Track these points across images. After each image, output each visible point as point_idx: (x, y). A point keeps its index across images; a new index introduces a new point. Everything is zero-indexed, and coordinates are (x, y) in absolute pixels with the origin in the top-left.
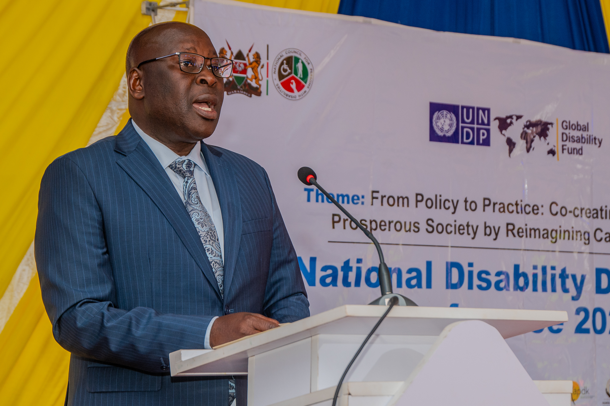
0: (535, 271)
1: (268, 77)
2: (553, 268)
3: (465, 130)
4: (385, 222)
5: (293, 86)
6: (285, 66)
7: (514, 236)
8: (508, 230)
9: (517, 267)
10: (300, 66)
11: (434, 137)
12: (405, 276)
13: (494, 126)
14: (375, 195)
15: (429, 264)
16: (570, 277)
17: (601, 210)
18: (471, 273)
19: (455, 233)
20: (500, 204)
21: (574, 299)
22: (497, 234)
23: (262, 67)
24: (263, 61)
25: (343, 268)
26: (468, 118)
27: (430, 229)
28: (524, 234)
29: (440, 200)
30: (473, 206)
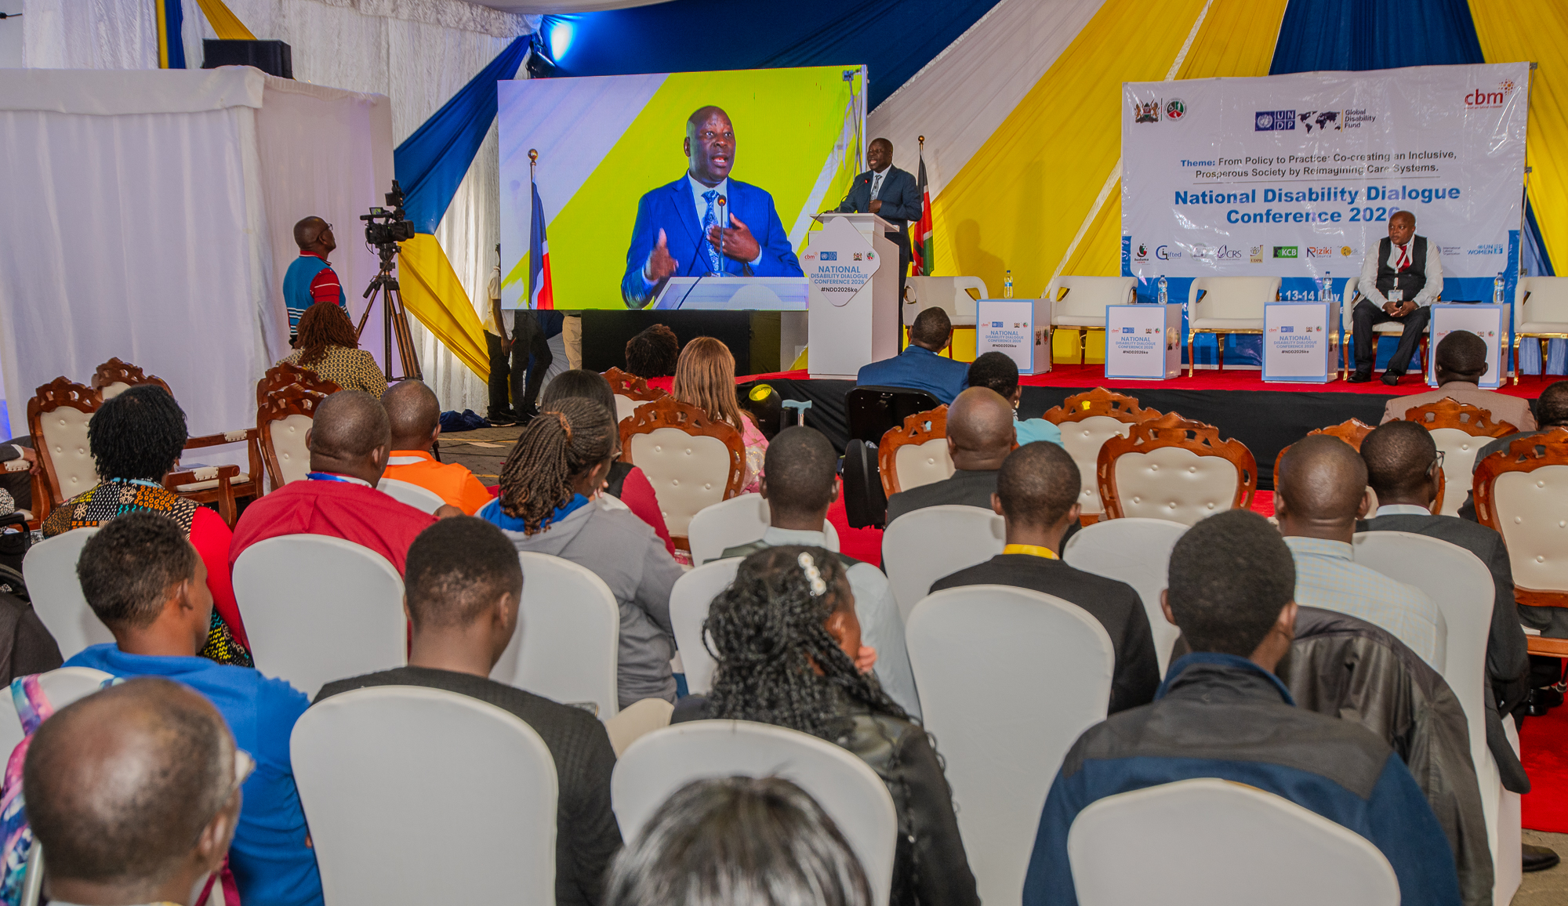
0: (1323, 191)
2: (1336, 188)
3: (1278, 123)
4: (1226, 173)
5: (1175, 115)
6: (1171, 107)
7: (1309, 173)
8: (1304, 171)
9: (1310, 190)
10: (1179, 105)
11: (1258, 128)
12: (1239, 198)
14: (1222, 160)
15: (1254, 192)
16: (1347, 193)
17: (1373, 155)
18: (1280, 195)
19: (1271, 175)
20: (1301, 158)
21: (1349, 203)
22: (1298, 174)
23: (1159, 108)
24: (1159, 106)
26: (1280, 116)
27: (1255, 174)
28: (1316, 172)
29: (1261, 160)
30: (1283, 161)
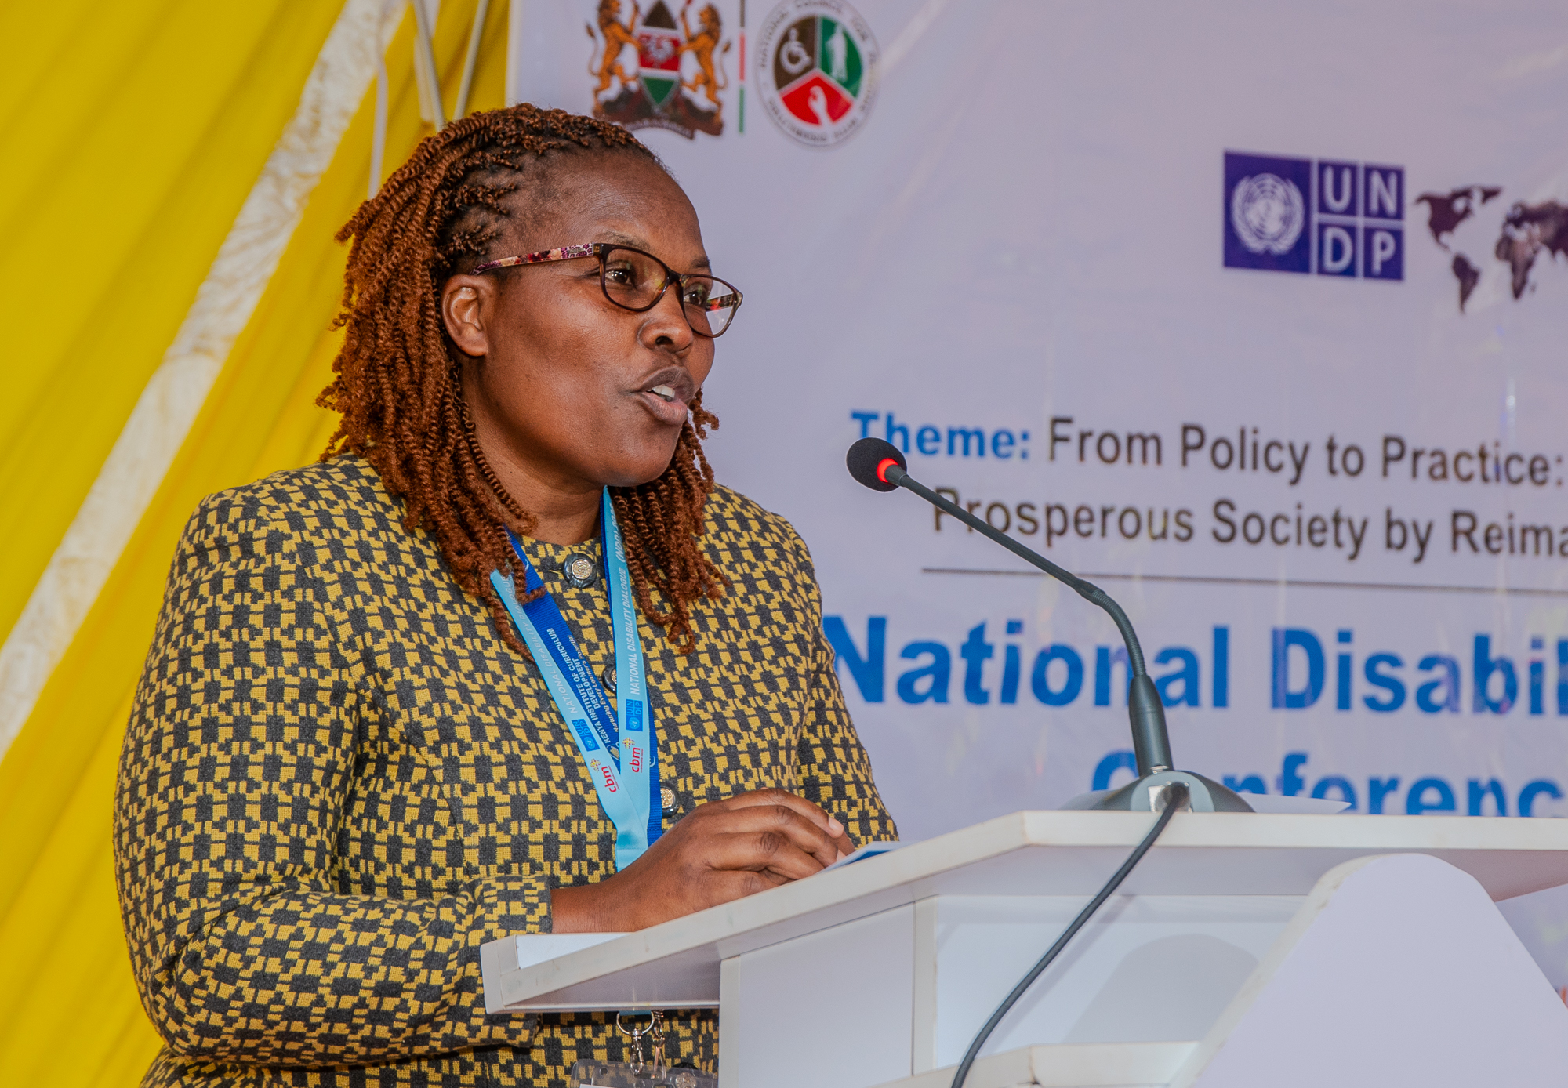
0: (1537, 655)
1: (742, 76)
3: (1330, 234)
4: (1091, 512)
5: (819, 105)
6: (794, 46)
7: (1474, 547)
8: (1456, 533)
9: (1482, 644)
10: (837, 45)
11: (1237, 255)
13: (1416, 218)
14: (1061, 430)
15: (1221, 637)
18: (1345, 662)
19: (1299, 542)
20: (1433, 454)
22: (1423, 545)
23: (727, 48)
24: (729, 30)
25: (965, 651)
26: (1338, 196)
27: (1225, 531)
28: (1505, 543)
29: (1255, 446)
30: (1353, 461)
